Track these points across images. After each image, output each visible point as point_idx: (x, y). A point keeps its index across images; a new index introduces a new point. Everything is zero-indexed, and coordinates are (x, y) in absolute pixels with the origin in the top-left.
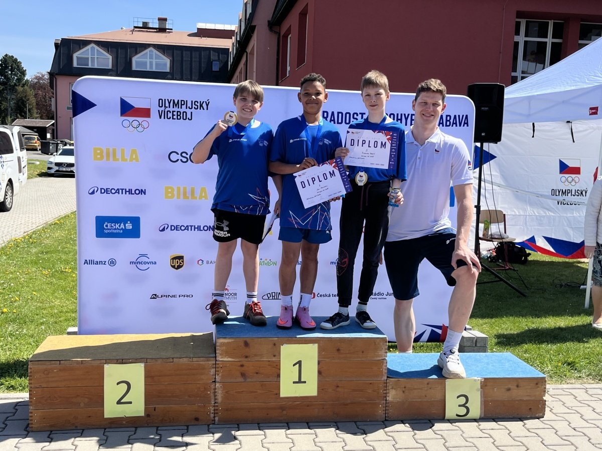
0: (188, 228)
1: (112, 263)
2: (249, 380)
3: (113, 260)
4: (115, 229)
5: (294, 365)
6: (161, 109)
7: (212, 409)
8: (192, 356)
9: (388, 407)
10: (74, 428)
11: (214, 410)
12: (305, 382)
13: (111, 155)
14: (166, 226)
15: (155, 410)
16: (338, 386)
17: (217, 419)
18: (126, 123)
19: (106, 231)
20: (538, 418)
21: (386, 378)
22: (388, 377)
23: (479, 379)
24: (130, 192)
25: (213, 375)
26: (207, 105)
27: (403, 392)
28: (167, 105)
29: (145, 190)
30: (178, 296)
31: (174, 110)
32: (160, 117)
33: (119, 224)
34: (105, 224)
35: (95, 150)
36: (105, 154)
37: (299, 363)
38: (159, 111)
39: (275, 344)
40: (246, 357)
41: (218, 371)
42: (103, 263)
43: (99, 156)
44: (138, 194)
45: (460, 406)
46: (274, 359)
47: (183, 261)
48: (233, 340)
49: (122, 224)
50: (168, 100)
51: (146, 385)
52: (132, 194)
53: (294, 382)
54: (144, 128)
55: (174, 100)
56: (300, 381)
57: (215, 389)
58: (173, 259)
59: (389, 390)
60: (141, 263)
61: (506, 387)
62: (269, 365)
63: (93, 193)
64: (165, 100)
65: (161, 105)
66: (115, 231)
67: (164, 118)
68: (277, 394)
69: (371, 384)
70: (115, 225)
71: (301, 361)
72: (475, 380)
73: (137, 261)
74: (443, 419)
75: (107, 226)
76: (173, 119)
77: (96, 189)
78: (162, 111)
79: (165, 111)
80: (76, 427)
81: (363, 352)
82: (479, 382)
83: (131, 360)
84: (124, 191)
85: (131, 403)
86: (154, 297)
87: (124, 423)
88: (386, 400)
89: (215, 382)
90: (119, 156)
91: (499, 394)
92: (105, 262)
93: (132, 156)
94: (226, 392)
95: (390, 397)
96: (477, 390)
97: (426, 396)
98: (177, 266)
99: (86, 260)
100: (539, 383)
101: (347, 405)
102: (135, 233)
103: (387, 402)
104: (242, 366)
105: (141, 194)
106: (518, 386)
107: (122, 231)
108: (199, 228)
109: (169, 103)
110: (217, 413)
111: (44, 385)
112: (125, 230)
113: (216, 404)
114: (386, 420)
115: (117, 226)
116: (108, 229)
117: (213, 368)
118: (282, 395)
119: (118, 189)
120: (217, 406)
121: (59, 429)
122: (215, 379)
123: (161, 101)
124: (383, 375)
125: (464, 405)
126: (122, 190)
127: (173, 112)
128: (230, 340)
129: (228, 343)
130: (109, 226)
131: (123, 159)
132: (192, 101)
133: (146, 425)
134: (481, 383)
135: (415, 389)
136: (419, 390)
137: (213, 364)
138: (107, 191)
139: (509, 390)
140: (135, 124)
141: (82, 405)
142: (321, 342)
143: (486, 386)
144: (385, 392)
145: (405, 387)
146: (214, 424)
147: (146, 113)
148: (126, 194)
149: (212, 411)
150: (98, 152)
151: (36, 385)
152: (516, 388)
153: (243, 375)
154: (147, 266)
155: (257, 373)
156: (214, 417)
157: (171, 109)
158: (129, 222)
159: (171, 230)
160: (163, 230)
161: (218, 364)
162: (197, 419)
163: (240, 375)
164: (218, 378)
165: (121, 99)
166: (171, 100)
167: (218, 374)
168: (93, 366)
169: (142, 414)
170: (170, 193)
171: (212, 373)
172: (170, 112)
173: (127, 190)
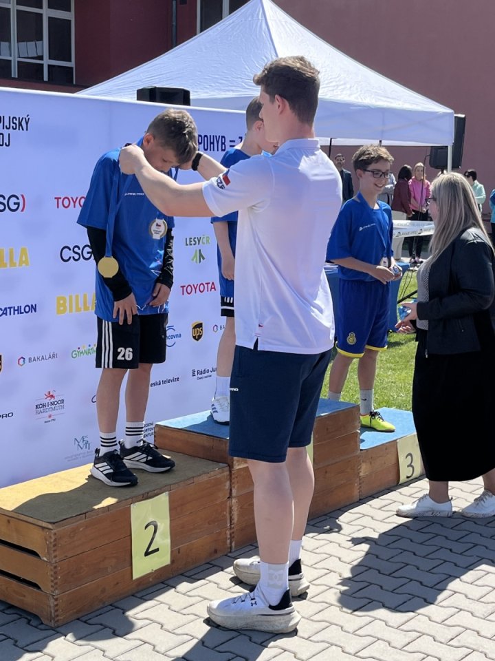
7: (228, 532)
9: (360, 483)
11: (231, 534)
15: (179, 552)
16: (326, 472)
17: (233, 544)
21: (359, 452)
26: (27, 123)
41: (234, 483)
45: (408, 466)
51: (171, 521)
57: (231, 508)
59: (361, 464)
69: (349, 461)
80: (103, 603)
81: (344, 427)
83: (155, 492)
85: (158, 550)
87: (151, 580)
88: (360, 477)
89: (230, 498)
94: (241, 508)
95: (363, 472)
108: (19, 310)
110: (234, 537)
111: (70, 554)
114: (360, 500)
117: (228, 480)
120: (233, 528)
122: (230, 493)
124: (357, 449)
132: (10, 117)
137: (228, 475)
141: (109, 569)
144: (359, 468)
146: (231, 552)
149: (229, 536)
151: (61, 557)
156: (231, 543)
161: (234, 474)
162: (216, 551)
164: (234, 494)
167: (234, 487)
168: (118, 510)
169: (168, 562)
171: (227, 488)
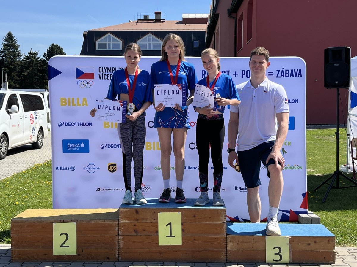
0: (119, 146)
1: (73, 168)
2: (139, 234)
3: (73, 167)
4: (74, 147)
5: (167, 225)
6: (100, 74)
7: (117, 252)
8: (104, 219)
9: (228, 253)
10: (36, 261)
11: (118, 253)
12: (174, 236)
13: (71, 102)
14: (105, 145)
15: (83, 252)
16: (195, 240)
17: (120, 258)
18: (80, 83)
19: (69, 149)
20: (330, 264)
21: (226, 235)
22: (227, 234)
23: (288, 236)
24: (83, 124)
25: (117, 231)
27: (238, 244)
28: (104, 71)
29: (92, 123)
30: (113, 190)
31: (108, 73)
32: (100, 78)
33: (76, 144)
34: (68, 145)
35: (62, 99)
36: (67, 102)
37: (170, 224)
38: (99, 75)
39: (154, 212)
40: (137, 220)
41: (120, 228)
42: (67, 169)
43: (64, 103)
44: (88, 126)
45: (275, 254)
46: (154, 222)
47: (116, 167)
48: (129, 209)
49: (78, 145)
50: (104, 68)
51: (77, 236)
52: (84, 126)
53: (167, 236)
54: (90, 85)
55: (108, 68)
56: (171, 236)
57: (119, 239)
58: (110, 166)
59: (228, 242)
60: (90, 169)
61: (307, 243)
62: (151, 225)
63: (61, 126)
64: (103, 68)
65: (100, 71)
66: (74, 149)
67: (103, 79)
68: (156, 244)
69: (216, 238)
70: (74, 145)
71: (171, 223)
72: (286, 238)
73: (88, 167)
74: (264, 263)
75: (69, 146)
76: (108, 79)
77: (62, 123)
78: (101, 75)
79: (103, 75)
80: (37, 260)
81: (210, 218)
82: (288, 239)
83: (68, 221)
84: (79, 124)
85: (68, 247)
86: (99, 190)
87: (65, 259)
88: (227, 249)
89: (118, 235)
90: (76, 103)
91: (302, 247)
92: (69, 168)
93: (83, 102)
94: (125, 242)
95: (229, 247)
96: (287, 244)
97: (253, 247)
98: (112, 170)
99: (57, 167)
100: (330, 240)
101: (201, 251)
102: (86, 150)
103: (227, 250)
104: (135, 225)
105: (90, 126)
106: (315, 242)
107: (78, 149)
109: (105, 70)
110: (120, 255)
111: (19, 235)
112: (80, 148)
113: (119, 249)
114: (227, 262)
115: (75, 146)
116: (70, 148)
117: (117, 226)
118: (160, 244)
119: (76, 123)
120: (120, 250)
121: (27, 261)
122: (119, 233)
123: (100, 68)
124: (224, 233)
125: (278, 254)
126: (78, 123)
127: (108, 75)
128: (127, 210)
129: (126, 211)
130: (70, 146)
131: (79, 105)
133: (78, 260)
134: (289, 240)
135: (245, 242)
136: (248, 243)
137: (117, 224)
138: (69, 124)
139: (309, 244)
140: (85, 83)
141: (41, 247)
142: (184, 211)
143: (293, 241)
144: (226, 244)
145: (239, 241)
146: (118, 261)
147: (91, 76)
148: (80, 125)
149: (117, 253)
150: (63, 100)
151: (15, 234)
152: (314, 243)
153: (135, 231)
154: (94, 170)
155: (144, 230)
156: (119, 257)
157: (107, 73)
158: (82, 143)
159: (108, 147)
160: (103, 148)
161: (120, 224)
162: (108, 258)
163: (134, 231)
164: (120, 233)
165: (77, 69)
166: (106, 68)
167: (120, 231)
168: (47, 224)
169: (76, 254)
170: (107, 124)
171: (116, 230)
172: (106, 75)
173: (81, 123)
